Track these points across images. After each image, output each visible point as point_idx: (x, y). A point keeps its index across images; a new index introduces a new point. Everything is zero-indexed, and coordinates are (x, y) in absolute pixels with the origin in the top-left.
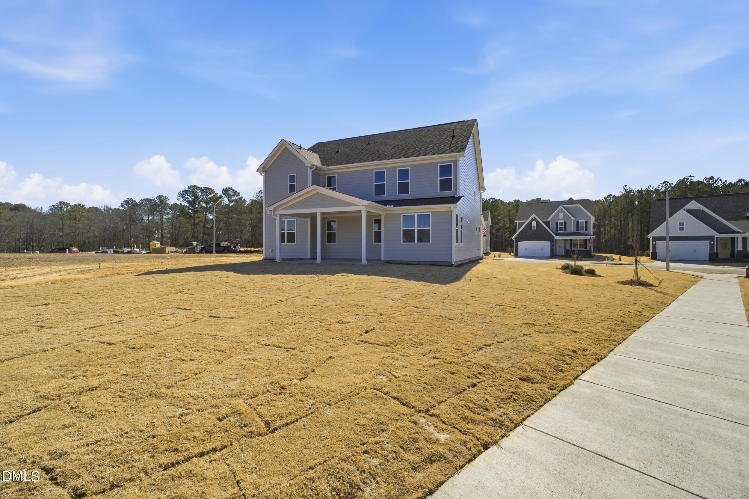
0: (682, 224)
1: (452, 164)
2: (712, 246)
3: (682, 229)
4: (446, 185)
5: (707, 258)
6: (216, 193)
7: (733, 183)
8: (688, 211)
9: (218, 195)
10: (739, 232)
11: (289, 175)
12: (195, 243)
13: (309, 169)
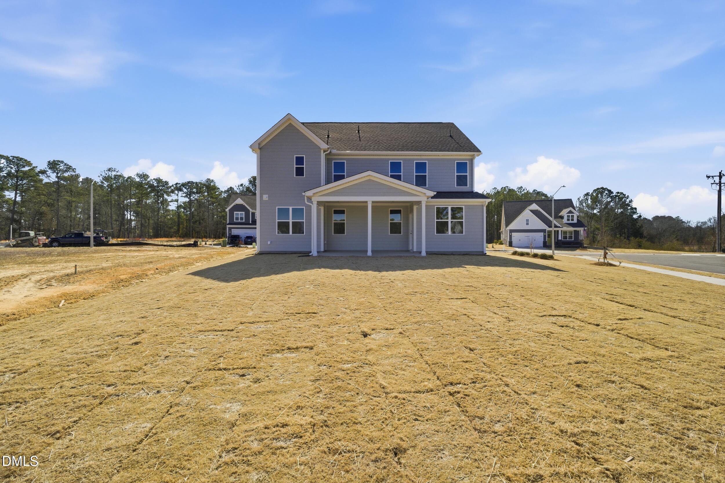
0: (527, 220)
1: (468, 162)
2: (545, 236)
3: (527, 224)
4: (462, 180)
5: (542, 245)
6: (33, 165)
7: (531, 192)
8: (532, 211)
9: (38, 170)
10: (559, 227)
11: (295, 156)
12: (32, 233)
13: (322, 151)
